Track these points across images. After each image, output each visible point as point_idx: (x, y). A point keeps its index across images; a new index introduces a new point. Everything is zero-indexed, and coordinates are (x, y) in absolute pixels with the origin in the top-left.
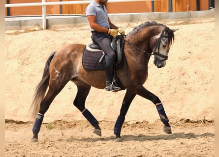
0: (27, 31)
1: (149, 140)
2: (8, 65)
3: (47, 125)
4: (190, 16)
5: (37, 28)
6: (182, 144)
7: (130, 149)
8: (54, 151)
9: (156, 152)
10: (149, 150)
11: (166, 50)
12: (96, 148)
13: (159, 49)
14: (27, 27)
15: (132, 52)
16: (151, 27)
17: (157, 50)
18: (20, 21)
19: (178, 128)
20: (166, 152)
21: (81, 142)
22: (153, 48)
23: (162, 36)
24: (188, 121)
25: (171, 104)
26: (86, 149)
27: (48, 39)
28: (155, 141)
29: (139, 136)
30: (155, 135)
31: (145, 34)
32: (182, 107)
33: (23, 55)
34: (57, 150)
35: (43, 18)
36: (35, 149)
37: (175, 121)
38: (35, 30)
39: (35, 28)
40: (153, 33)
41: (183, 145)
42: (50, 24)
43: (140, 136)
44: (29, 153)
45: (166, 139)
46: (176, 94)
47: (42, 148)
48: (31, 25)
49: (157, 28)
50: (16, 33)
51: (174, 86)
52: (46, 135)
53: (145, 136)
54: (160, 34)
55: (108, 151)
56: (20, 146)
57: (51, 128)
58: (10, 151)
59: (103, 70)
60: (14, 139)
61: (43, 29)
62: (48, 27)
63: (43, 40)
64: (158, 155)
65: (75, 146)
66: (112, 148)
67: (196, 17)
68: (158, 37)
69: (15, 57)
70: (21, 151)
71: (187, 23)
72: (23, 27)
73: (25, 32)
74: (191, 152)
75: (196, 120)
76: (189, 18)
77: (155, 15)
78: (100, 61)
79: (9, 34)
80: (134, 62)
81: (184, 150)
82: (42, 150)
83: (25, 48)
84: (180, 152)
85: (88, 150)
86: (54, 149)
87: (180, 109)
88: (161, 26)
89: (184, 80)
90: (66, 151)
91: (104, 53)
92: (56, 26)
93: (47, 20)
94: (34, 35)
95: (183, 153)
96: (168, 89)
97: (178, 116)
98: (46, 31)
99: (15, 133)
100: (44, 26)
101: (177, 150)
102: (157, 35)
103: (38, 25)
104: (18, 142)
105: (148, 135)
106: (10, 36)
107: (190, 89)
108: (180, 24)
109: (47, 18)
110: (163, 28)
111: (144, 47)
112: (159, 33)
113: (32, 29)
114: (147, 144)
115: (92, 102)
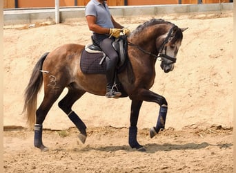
0: (38, 25)
1: (176, 149)
2: (16, 64)
3: (60, 132)
4: (222, 9)
5: (49, 22)
6: (213, 153)
7: (154, 159)
8: (68, 162)
9: (184, 164)
10: (175, 161)
11: (174, 51)
12: (116, 159)
13: (166, 50)
14: (38, 20)
15: (136, 54)
16: (158, 26)
17: (164, 51)
18: (30, 14)
19: (209, 135)
20: (195, 164)
21: (98, 151)
22: (159, 49)
23: (169, 36)
24: (220, 127)
25: (201, 108)
26: (104, 160)
27: (61, 35)
28: (183, 151)
29: (164, 145)
30: (183, 144)
31: (150, 33)
32: (214, 112)
33: (34, 53)
34: (71, 161)
35: (56, 11)
36: (47, 159)
37: (205, 128)
38: (46, 25)
39: (46, 22)
40: (159, 32)
41: (214, 156)
42: (63, 18)
43: (166, 145)
44: (40, 164)
45: (195, 149)
46: (206, 97)
47: (54, 159)
48: (42, 19)
49: (164, 26)
50: (25, 28)
51: (204, 88)
52: (60, 143)
53: (171, 145)
54: (168, 33)
55: (130, 162)
56: (30, 156)
57: (65, 136)
58: (19, 162)
59: (104, 73)
60: (23, 148)
61: (55, 24)
62: (61, 21)
63: (55, 36)
64: (185, 167)
65: (92, 156)
66: (133, 158)
67: (229, 10)
68: (165, 36)
69: (24, 55)
70: (30, 162)
71: (219, 17)
72: (34, 21)
73: (35, 27)
74: (223, 164)
75: (229, 127)
76: (221, 10)
77: (182, 7)
78: (100, 63)
79: (17, 29)
80: (139, 64)
81: (215, 161)
82: (54, 161)
83: (35, 45)
84: (211, 163)
85: (106, 160)
86: (69, 160)
87: (211, 115)
88: (169, 24)
89: (215, 81)
90: (81, 162)
91: (104, 54)
92: (70, 19)
93: (60, 13)
94: (46, 29)
95: (215, 165)
96: (197, 92)
97: (209, 122)
98: (59, 25)
99: (24, 142)
100: (57, 19)
101: (207, 161)
102: (164, 34)
103: (50, 18)
104: (28, 152)
105: (175, 143)
106: (18, 31)
107: (222, 92)
108: (211, 17)
109: (61, 10)
110: (171, 27)
111: (149, 47)
112: (166, 32)
113: (43, 23)
114: (174, 153)
115: (111, 106)
